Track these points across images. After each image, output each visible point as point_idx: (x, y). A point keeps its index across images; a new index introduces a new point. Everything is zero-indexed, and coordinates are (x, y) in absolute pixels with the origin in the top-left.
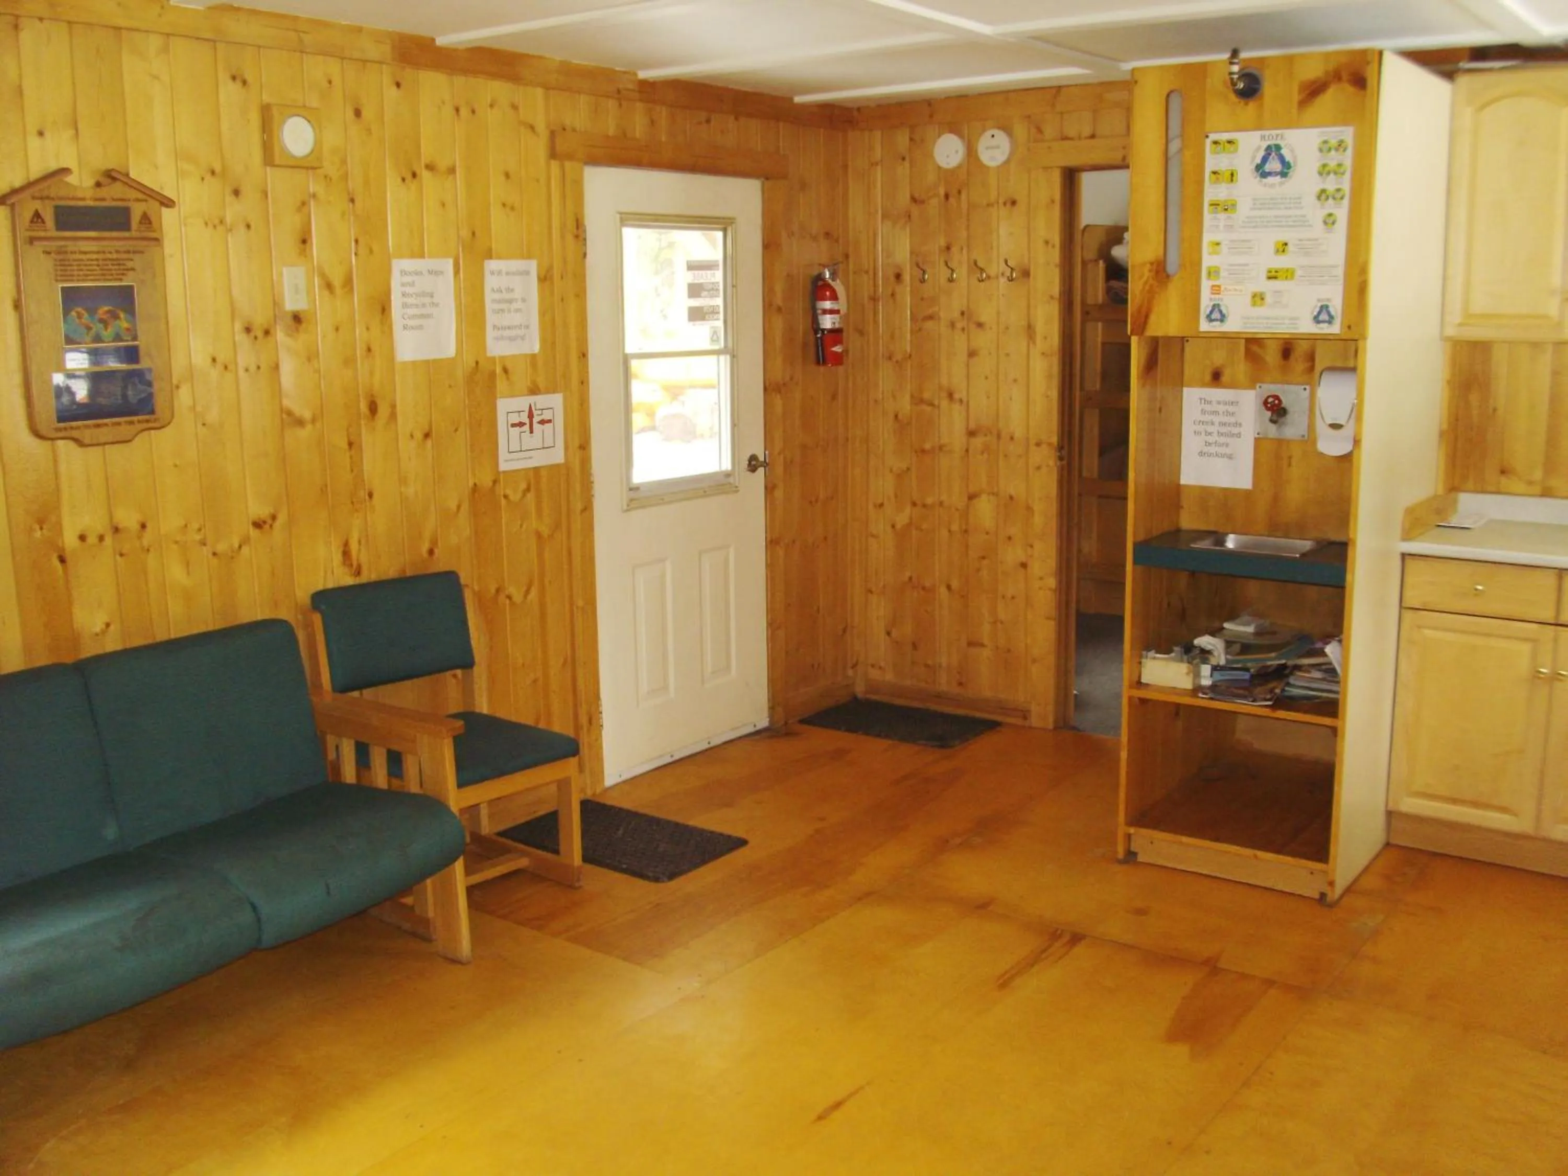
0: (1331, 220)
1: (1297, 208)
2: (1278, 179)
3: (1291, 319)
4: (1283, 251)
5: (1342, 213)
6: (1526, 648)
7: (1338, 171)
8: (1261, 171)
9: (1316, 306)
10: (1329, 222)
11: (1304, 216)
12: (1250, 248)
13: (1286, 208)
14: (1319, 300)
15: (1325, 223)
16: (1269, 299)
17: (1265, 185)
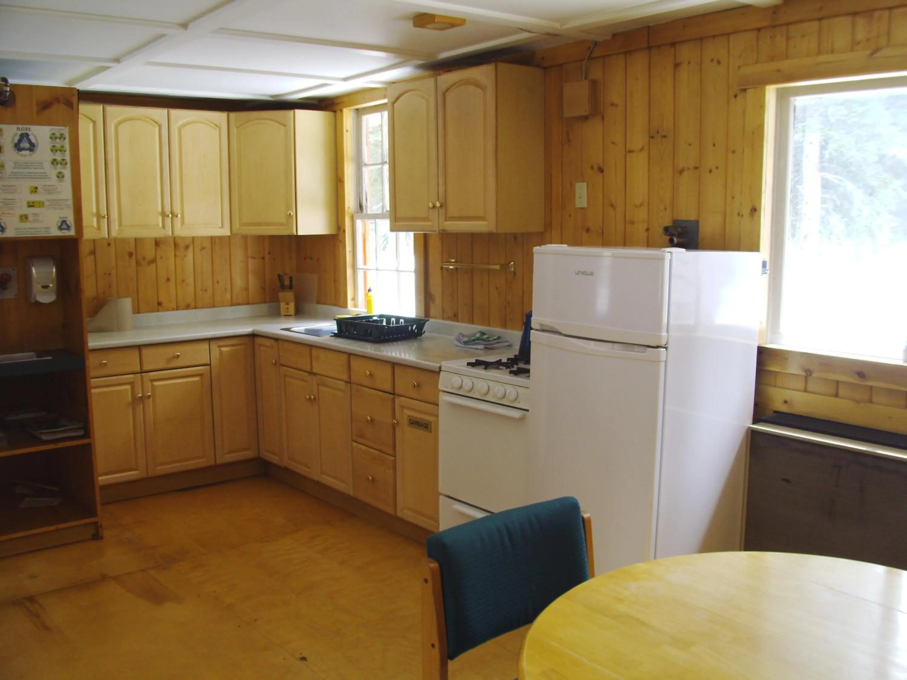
0: (61, 176)
1: (40, 168)
2: (27, 152)
3: (45, 228)
4: (36, 192)
5: (67, 172)
6: (128, 387)
7: (62, 150)
8: (18, 147)
9: (58, 222)
10: (60, 176)
11: (45, 173)
12: (15, 190)
13: (35, 168)
14: (60, 218)
15: (58, 177)
16: (31, 218)
17: (21, 155)
